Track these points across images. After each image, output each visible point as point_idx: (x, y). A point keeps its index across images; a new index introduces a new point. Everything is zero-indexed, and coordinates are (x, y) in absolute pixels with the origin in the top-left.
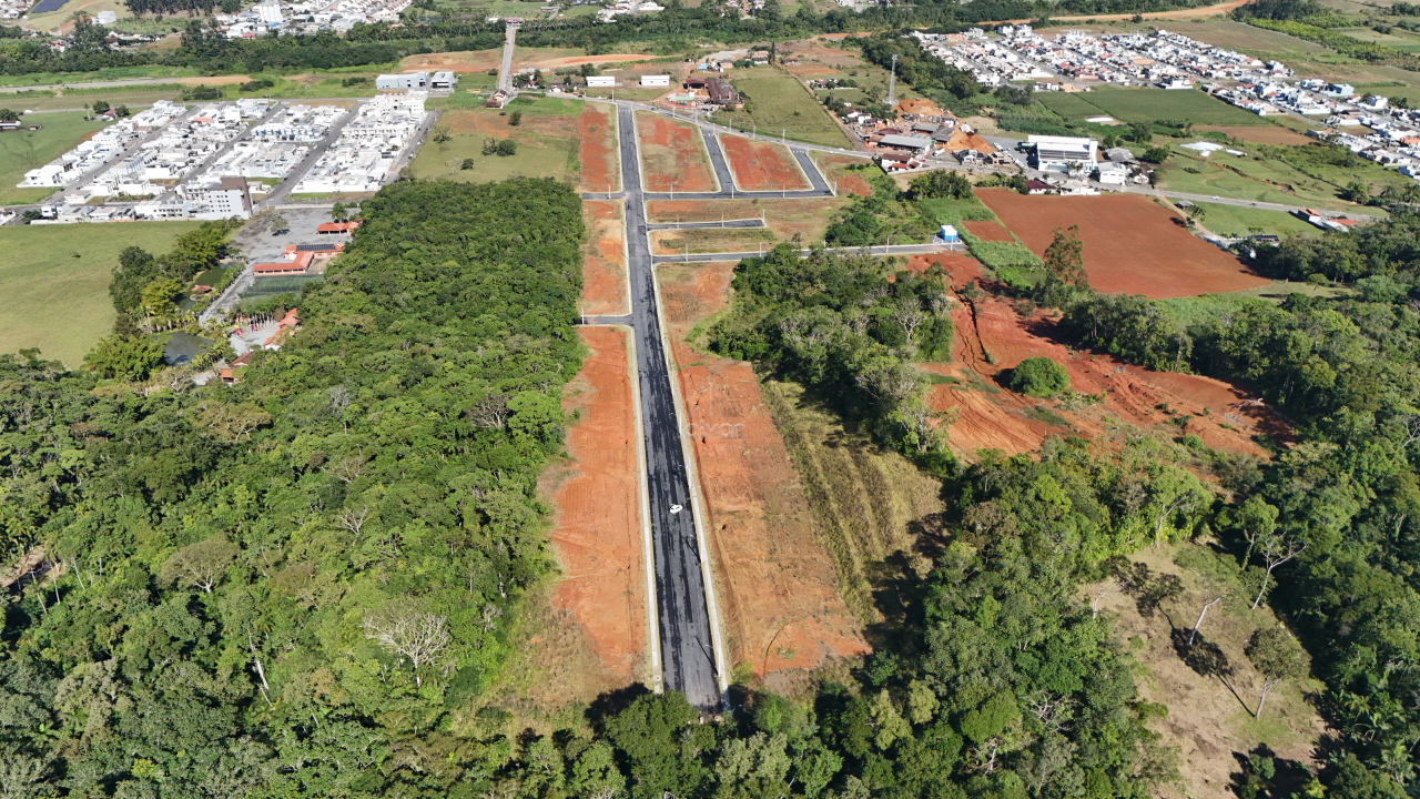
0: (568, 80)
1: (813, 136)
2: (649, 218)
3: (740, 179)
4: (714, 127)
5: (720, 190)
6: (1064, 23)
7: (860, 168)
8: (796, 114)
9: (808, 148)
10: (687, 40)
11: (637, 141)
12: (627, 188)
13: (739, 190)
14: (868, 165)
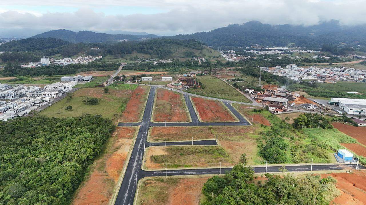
0: (134, 79)
1: (232, 97)
2: (150, 138)
3: (201, 115)
4: (189, 94)
5: (191, 121)
6: (307, 65)
7: (259, 111)
8: (223, 90)
9: (231, 102)
10: (180, 68)
11: (155, 99)
12: (144, 120)
13: (201, 121)
14: (262, 110)
